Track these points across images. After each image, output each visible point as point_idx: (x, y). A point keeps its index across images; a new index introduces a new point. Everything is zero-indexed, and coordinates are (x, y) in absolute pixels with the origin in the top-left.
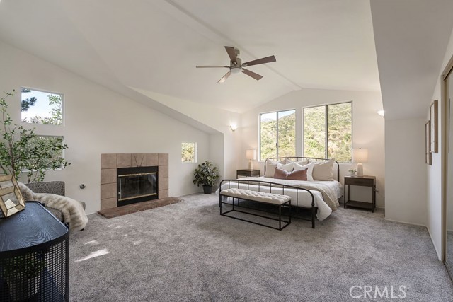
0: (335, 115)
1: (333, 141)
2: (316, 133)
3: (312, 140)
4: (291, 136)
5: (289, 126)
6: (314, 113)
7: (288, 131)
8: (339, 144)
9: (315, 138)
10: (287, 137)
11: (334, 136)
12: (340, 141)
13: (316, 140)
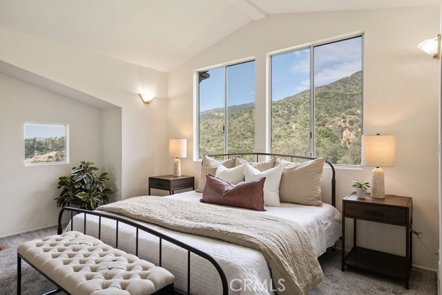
0: (353, 95)
1: (351, 130)
2: (328, 119)
3: (323, 129)
4: (295, 122)
5: (293, 109)
6: (326, 93)
7: (292, 116)
8: (358, 133)
9: (327, 125)
10: (290, 124)
11: (351, 123)
12: (360, 130)
13: (328, 128)
